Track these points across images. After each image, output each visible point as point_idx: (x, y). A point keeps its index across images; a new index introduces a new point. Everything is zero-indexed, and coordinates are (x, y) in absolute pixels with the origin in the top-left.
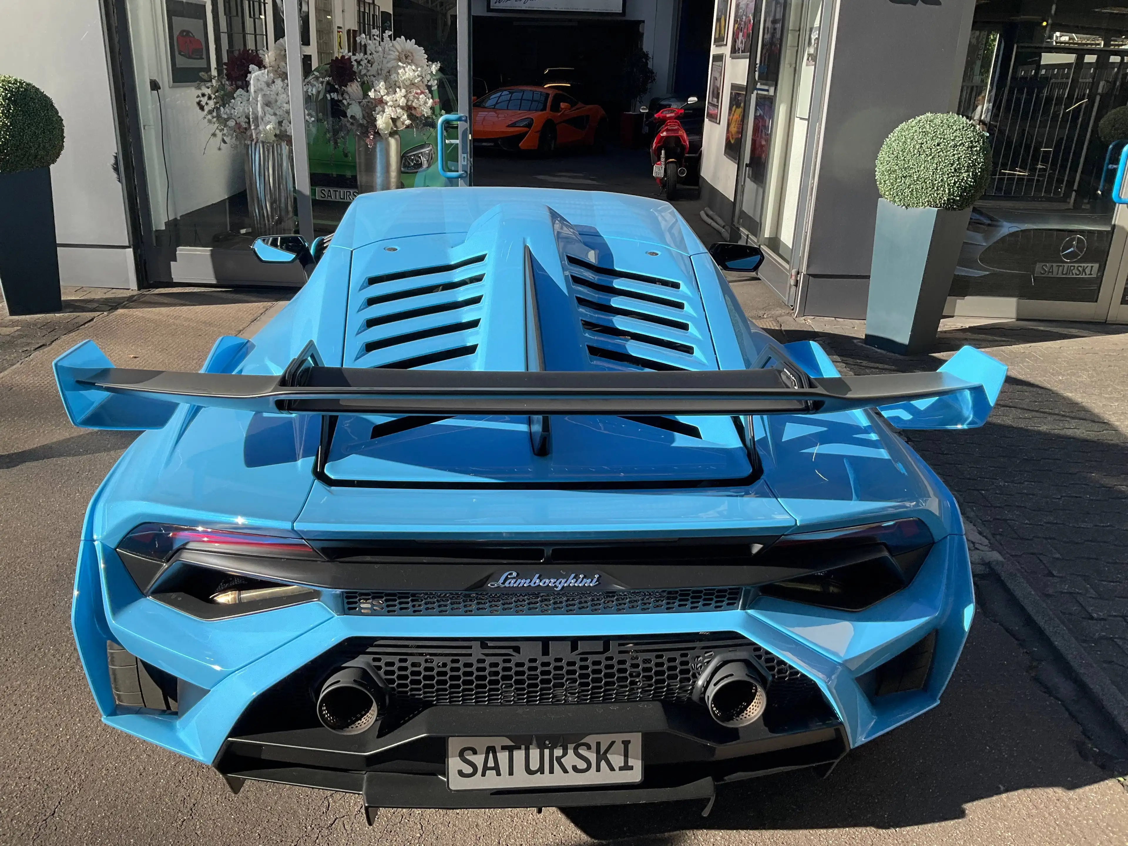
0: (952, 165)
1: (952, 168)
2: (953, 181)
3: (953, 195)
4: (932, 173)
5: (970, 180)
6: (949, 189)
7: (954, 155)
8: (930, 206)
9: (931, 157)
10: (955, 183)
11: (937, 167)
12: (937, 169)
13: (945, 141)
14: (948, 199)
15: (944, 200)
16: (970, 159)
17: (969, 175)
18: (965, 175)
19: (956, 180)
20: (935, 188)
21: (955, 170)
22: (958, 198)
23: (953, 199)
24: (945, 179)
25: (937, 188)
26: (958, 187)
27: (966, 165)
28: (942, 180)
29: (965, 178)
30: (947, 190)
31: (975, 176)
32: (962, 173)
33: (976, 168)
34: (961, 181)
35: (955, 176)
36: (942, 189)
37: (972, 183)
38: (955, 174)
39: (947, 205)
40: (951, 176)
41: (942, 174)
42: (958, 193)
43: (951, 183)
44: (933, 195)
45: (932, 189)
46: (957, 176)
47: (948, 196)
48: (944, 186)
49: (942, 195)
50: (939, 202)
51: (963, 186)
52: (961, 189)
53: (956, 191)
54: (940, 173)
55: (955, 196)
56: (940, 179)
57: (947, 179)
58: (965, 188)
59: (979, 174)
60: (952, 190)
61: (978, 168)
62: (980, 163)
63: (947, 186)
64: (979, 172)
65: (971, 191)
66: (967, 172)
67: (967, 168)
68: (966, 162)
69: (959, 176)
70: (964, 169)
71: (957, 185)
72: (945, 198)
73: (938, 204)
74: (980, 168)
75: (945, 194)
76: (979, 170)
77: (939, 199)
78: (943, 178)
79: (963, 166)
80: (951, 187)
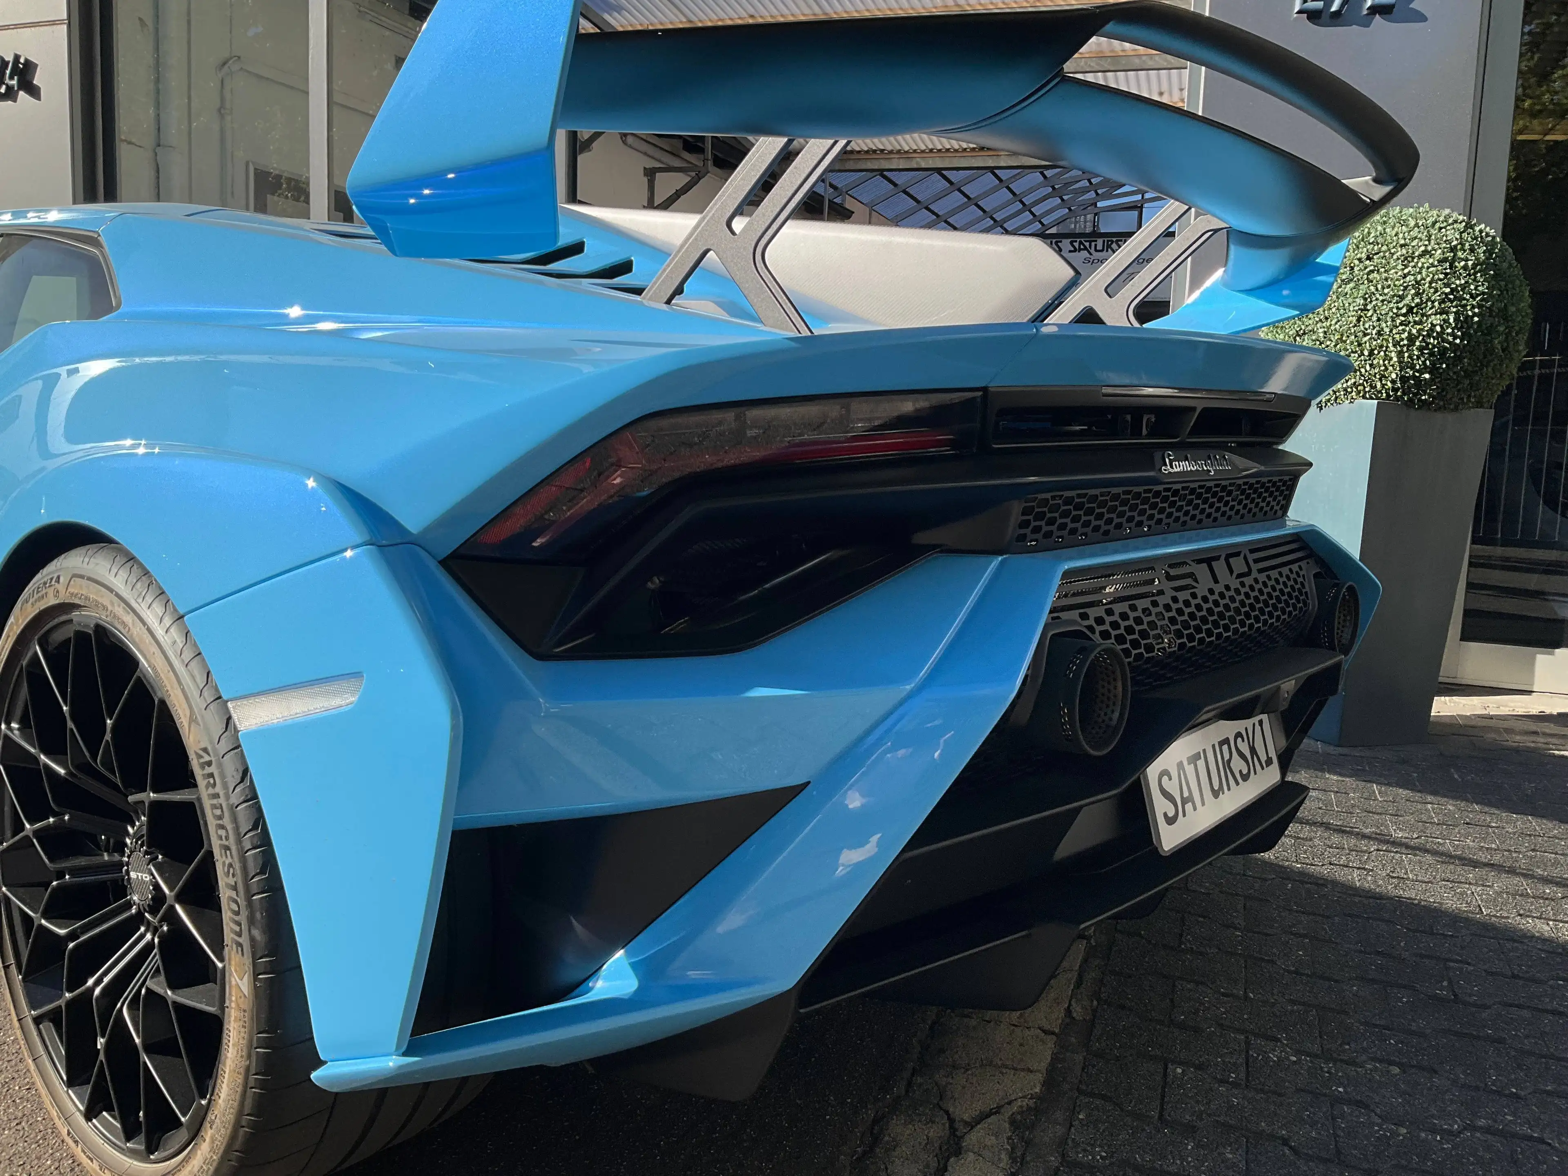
0: (1402, 298)
1: (1400, 305)
2: (1406, 334)
3: (1412, 367)
4: (1354, 319)
5: (1449, 330)
6: (1400, 354)
7: (1405, 276)
8: (1364, 397)
9: (1352, 285)
10: (1411, 339)
13: (1384, 248)
14: (1404, 379)
15: (1393, 382)
16: (1447, 285)
17: (1446, 321)
18: (1437, 320)
19: (1414, 331)
20: (1366, 353)
21: (1410, 310)
22: (1427, 376)
23: (1414, 377)
24: (1387, 330)
25: (1371, 353)
26: (1421, 349)
27: (1436, 297)
28: (1379, 333)
29: (1438, 329)
30: (1393, 354)
31: (1464, 323)
32: (1428, 316)
33: (1465, 306)
34: (1429, 336)
35: (1409, 322)
36: (1382, 353)
37: (1458, 341)
38: (1411, 319)
39: (1404, 393)
40: (1401, 324)
41: (1379, 320)
42: (1424, 362)
43: (1402, 340)
44: (1363, 370)
45: (1359, 356)
46: (1416, 323)
47: (1400, 371)
48: (1387, 347)
49: (1386, 369)
50: (1383, 386)
51: (1434, 347)
52: (1431, 354)
53: (1418, 358)
54: (1375, 318)
55: (1418, 371)
56: (1374, 332)
57: (1391, 331)
58: (1443, 352)
59: (1476, 319)
60: (1406, 355)
61: (1473, 307)
62: (1478, 295)
63: (1394, 346)
64: (1475, 315)
65: (1458, 359)
66: (1441, 314)
67: (1440, 304)
68: (1436, 291)
69: (1420, 323)
70: (1433, 307)
71: (1418, 343)
72: (1394, 376)
73: (1380, 392)
74: (1479, 306)
75: (1393, 366)
76: (1476, 310)
77: (1380, 380)
78: (1382, 329)
79: (1429, 299)
80: (1405, 349)
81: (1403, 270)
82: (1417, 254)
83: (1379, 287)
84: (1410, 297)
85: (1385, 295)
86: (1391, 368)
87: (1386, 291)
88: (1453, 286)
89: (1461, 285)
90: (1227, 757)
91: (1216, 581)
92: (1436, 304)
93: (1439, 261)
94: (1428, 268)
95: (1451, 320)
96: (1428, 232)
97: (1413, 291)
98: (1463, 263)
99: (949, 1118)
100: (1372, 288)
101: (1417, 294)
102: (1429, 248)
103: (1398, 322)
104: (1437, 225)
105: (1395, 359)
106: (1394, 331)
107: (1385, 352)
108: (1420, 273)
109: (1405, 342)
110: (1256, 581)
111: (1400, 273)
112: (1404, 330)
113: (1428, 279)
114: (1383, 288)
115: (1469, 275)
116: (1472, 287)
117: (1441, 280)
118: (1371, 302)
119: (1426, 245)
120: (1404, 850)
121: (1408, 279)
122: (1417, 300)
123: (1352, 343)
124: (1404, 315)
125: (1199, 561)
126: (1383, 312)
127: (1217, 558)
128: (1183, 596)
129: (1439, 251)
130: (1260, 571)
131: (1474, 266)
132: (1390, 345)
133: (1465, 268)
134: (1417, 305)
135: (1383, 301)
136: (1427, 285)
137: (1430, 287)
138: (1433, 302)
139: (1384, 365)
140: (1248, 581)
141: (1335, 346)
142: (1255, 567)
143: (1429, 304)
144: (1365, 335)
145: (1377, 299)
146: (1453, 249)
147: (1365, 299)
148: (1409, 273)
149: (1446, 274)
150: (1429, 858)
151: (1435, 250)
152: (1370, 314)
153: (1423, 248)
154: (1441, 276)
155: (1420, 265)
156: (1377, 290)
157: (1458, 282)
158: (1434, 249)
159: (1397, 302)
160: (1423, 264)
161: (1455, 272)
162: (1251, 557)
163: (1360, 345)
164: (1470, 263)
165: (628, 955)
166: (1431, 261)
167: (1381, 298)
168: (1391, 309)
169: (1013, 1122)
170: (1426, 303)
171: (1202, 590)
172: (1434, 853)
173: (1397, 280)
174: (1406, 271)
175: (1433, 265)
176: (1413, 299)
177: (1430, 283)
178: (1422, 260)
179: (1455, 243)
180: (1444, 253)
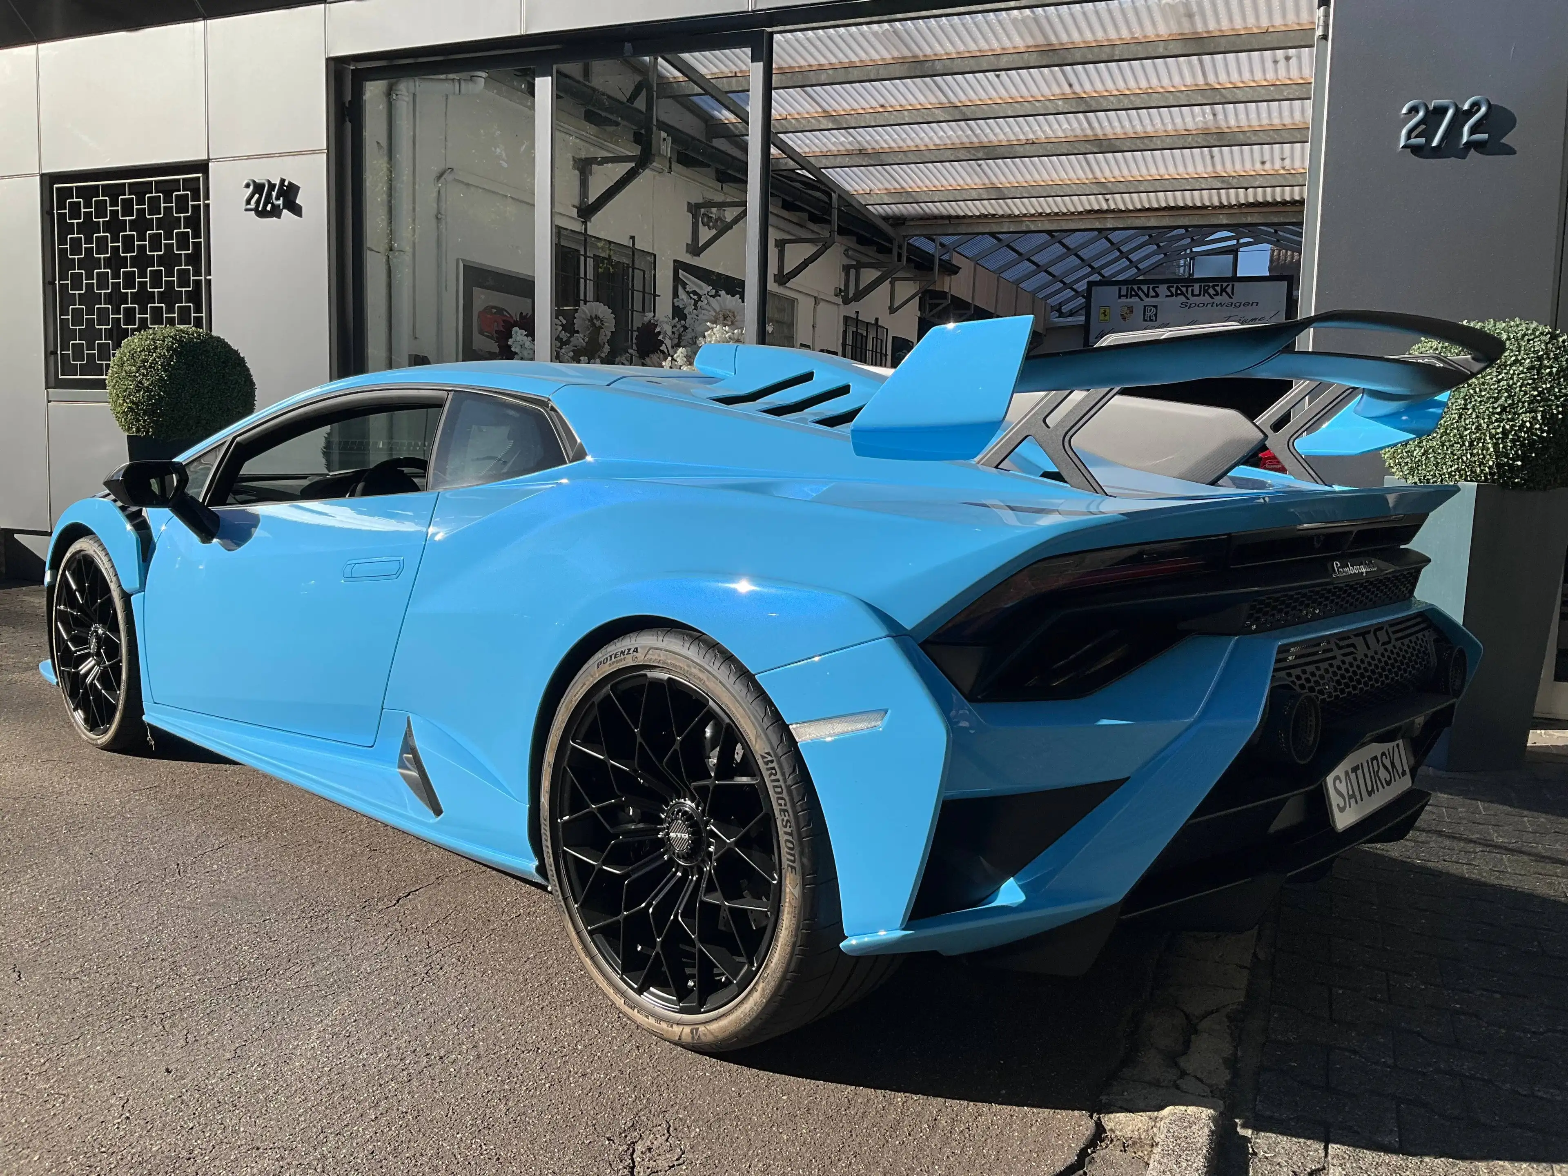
0: (1497, 399)
1: (1496, 405)
2: (1501, 429)
3: (1507, 456)
4: (1457, 416)
5: (1538, 426)
6: (1496, 445)
7: (1499, 381)
8: (1466, 480)
10: (1505, 433)
11: (1466, 405)
12: (1465, 408)
14: (1499, 466)
15: (1490, 468)
16: (1535, 389)
17: (1535, 418)
18: (1527, 417)
19: (1508, 427)
20: (1467, 444)
21: (1504, 409)
22: (1519, 463)
23: (1507, 464)
24: (1485, 426)
25: (1471, 444)
26: (1513, 441)
27: (1526, 398)
28: (1477, 428)
29: (1528, 424)
30: (1490, 445)
31: (1549, 420)
32: (1519, 414)
33: (1550, 406)
34: (1520, 430)
35: (1504, 419)
36: (1481, 445)
37: (1545, 435)
38: (1504, 416)
39: (1499, 478)
40: (1496, 421)
41: (1477, 417)
42: (1516, 452)
43: (1498, 434)
44: (1465, 458)
45: (1461, 446)
46: (1508, 420)
47: (1496, 459)
48: (1485, 439)
49: (1484, 457)
50: (1482, 471)
51: (1525, 439)
52: (1523, 445)
53: (1511, 448)
54: (1474, 416)
55: (1511, 459)
56: (1473, 427)
57: (1488, 426)
58: (1532, 443)
59: (1560, 416)
60: (1501, 446)
61: (1557, 406)
62: (1561, 397)
63: (1491, 439)
64: (1559, 413)
65: (1545, 449)
66: (1530, 412)
67: (1529, 404)
68: (1526, 394)
69: (1513, 420)
70: (1523, 407)
71: (1511, 437)
72: (1491, 463)
73: (1479, 476)
74: (1563, 406)
75: (1490, 455)
76: (1560, 409)
77: (1480, 466)
78: (1480, 425)
79: (1519, 401)
80: (1500, 441)
81: (1497, 376)
82: (1509, 363)
83: (1477, 390)
84: (1503, 399)
85: (1483, 396)
86: (1488, 457)
87: (1483, 393)
88: (1540, 389)
89: (1546, 388)
90: (1376, 769)
91: (1368, 648)
92: (1526, 404)
93: (1528, 369)
94: (1518, 374)
95: (1539, 418)
96: (1518, 344)
97: (1506, 394)
98: (1548, 370)
99: (1185, 1014)
100: (1471, 391)
101: (1509, 397)
102: (1519, 358)
103: (1494, 419)
104: (1526, 338)
105: (1492, 449)
106: (1491, 427)
107: (1483, 443)
108: (1512, 379)
109: (1500, 436)
110: (1394, 647)
111: (1495, 379)
112: (1499, 426)
113: (1519, 384)
114: (1481, 391)
115: (1554, 380)
116: (1557, 390)
117: (1529, 384)
118: (1471, 402)
119: (1516, 356)
120: (1503, 851)
121: (1501, 384)
122: (1510, 402)
123: (1455, 436)
124: (1498, 413)
125: (1356, 636)
126: (1481, 411)
127: (1369, 632)
128: (1349, 659)
129: (1528, 361)
130: (1397, 640)
131: (1558, 372)
132: (1488, 438)
133: (1550, 374)
134: (1510, 405)
135: (1481, 402)
136: (1518, 389)
137: (1521, 391)
138: (1523, 403)
139: (1483, 454)
140: (1389, 647)
141: (1441, 437)
142: (1393, 637)
143: (1520, 404)
144: (1466, 429)
145: (1476, 400)
146: (1540, 359)
147: (1466, 400)
148: (1502, 379)
149: (1534, 379)
150: (1525, 858)
151: (1525, 360)
152: (1469, 412)
153: (1514, 358)
154: (1530, 382)
155: (1511, 372)
156: (1475, 392)
157: (1544, 386)
158: (1523, 359)
159: (1493, 403)
160: (1514, 371)
161: (1542, 378)
162: (1390, 630)
163: (1461, 437)
164: (1554, 370)
165: (1017, 880)
166: (1521, 369)
167: (1479, 400)
168: (1488, 408)
169: (1228, 1017)
170: (1517, 403)
171: (1360, 656)
172: (1529, 854)
173: (1493, 384)
174: (1500, 377)
175: (1522, 372)
176: (1506, 401)
177: (1521, 387)
178: (1514, 368)
179: (1541, 353)
180: (1532, 362)
